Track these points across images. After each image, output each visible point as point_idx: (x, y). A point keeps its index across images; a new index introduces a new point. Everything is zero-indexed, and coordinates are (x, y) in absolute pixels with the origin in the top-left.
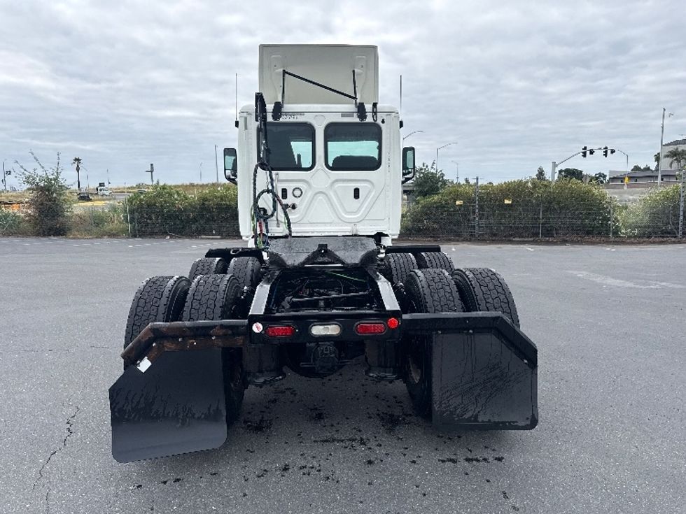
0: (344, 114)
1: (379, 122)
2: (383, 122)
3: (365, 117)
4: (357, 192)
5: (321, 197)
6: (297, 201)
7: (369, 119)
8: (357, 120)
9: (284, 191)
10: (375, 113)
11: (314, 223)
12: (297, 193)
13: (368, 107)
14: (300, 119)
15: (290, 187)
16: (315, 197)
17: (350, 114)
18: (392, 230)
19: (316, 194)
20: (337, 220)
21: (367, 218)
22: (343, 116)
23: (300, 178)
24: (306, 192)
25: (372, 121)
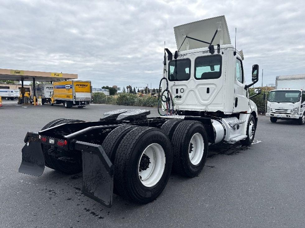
0: (204, 52)
1: (221, 53)
2: (223, 53)
3: (214, 52)
4: (208, 90)
5: (192, 92)
6: (182, 94)
7: (216, 53)
8: (210, 54)
9: (177, 90)
10: (219, 50)
11: (189, 105)
12: (182, 91)
13: (216, 47)
14: (185, 57)
15: (179, 88)
16: (189, 93)
17: (206, 52)
18: (225, 110)
19: (190, 91)
20: (198, 104)
21: (212, 103)
22: (203, 53)
23: (183, 84)
24: (186, 90)
25: (217, 53)
